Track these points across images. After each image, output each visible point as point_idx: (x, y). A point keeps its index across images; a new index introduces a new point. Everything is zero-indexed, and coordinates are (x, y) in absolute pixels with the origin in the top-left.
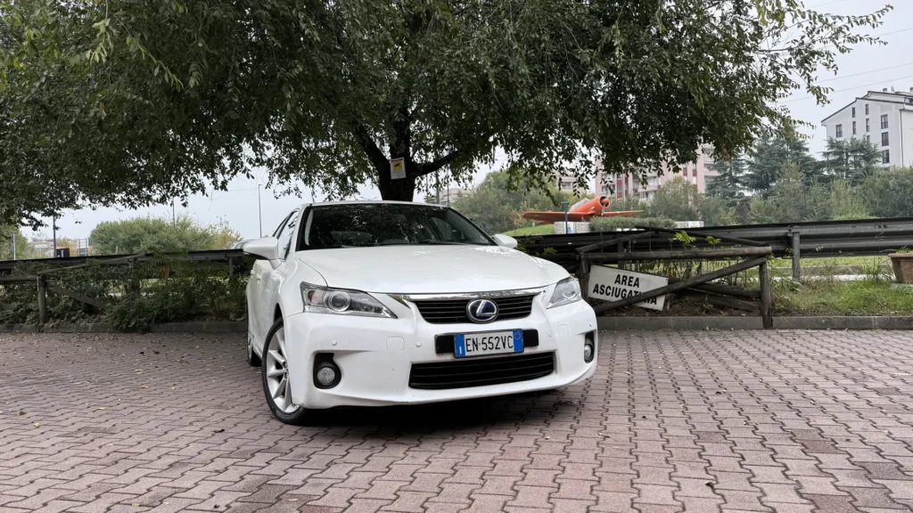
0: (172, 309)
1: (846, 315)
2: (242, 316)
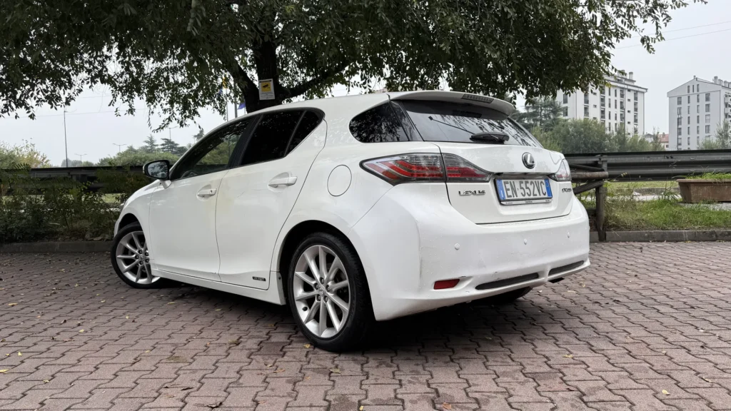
0: (18, 228)
1: (662, 229)
2: (99, 236)
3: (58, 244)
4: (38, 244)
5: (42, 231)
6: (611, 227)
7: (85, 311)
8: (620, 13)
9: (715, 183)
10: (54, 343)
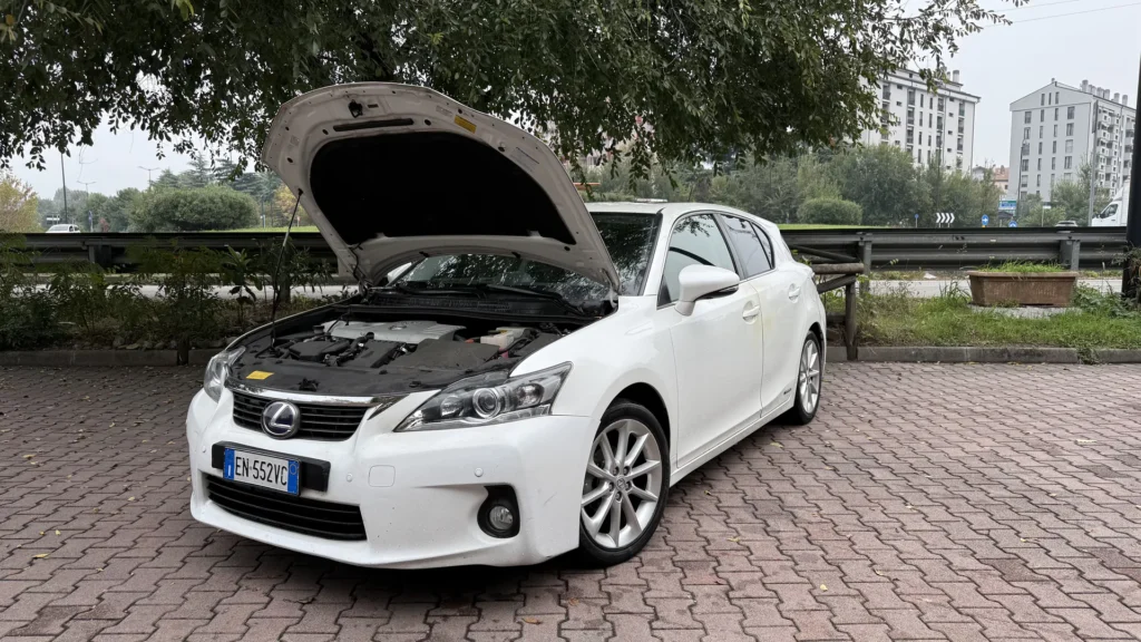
0: (14, 330)
1: (936, 345)
2: (134, 342)
3: (74, 353)
4: (45, 353)
5: (49, 334)
6: (865, 340)
7: (131, 468)
8: (889, 36)
9: (1016, 278)
10: (98, 516)
